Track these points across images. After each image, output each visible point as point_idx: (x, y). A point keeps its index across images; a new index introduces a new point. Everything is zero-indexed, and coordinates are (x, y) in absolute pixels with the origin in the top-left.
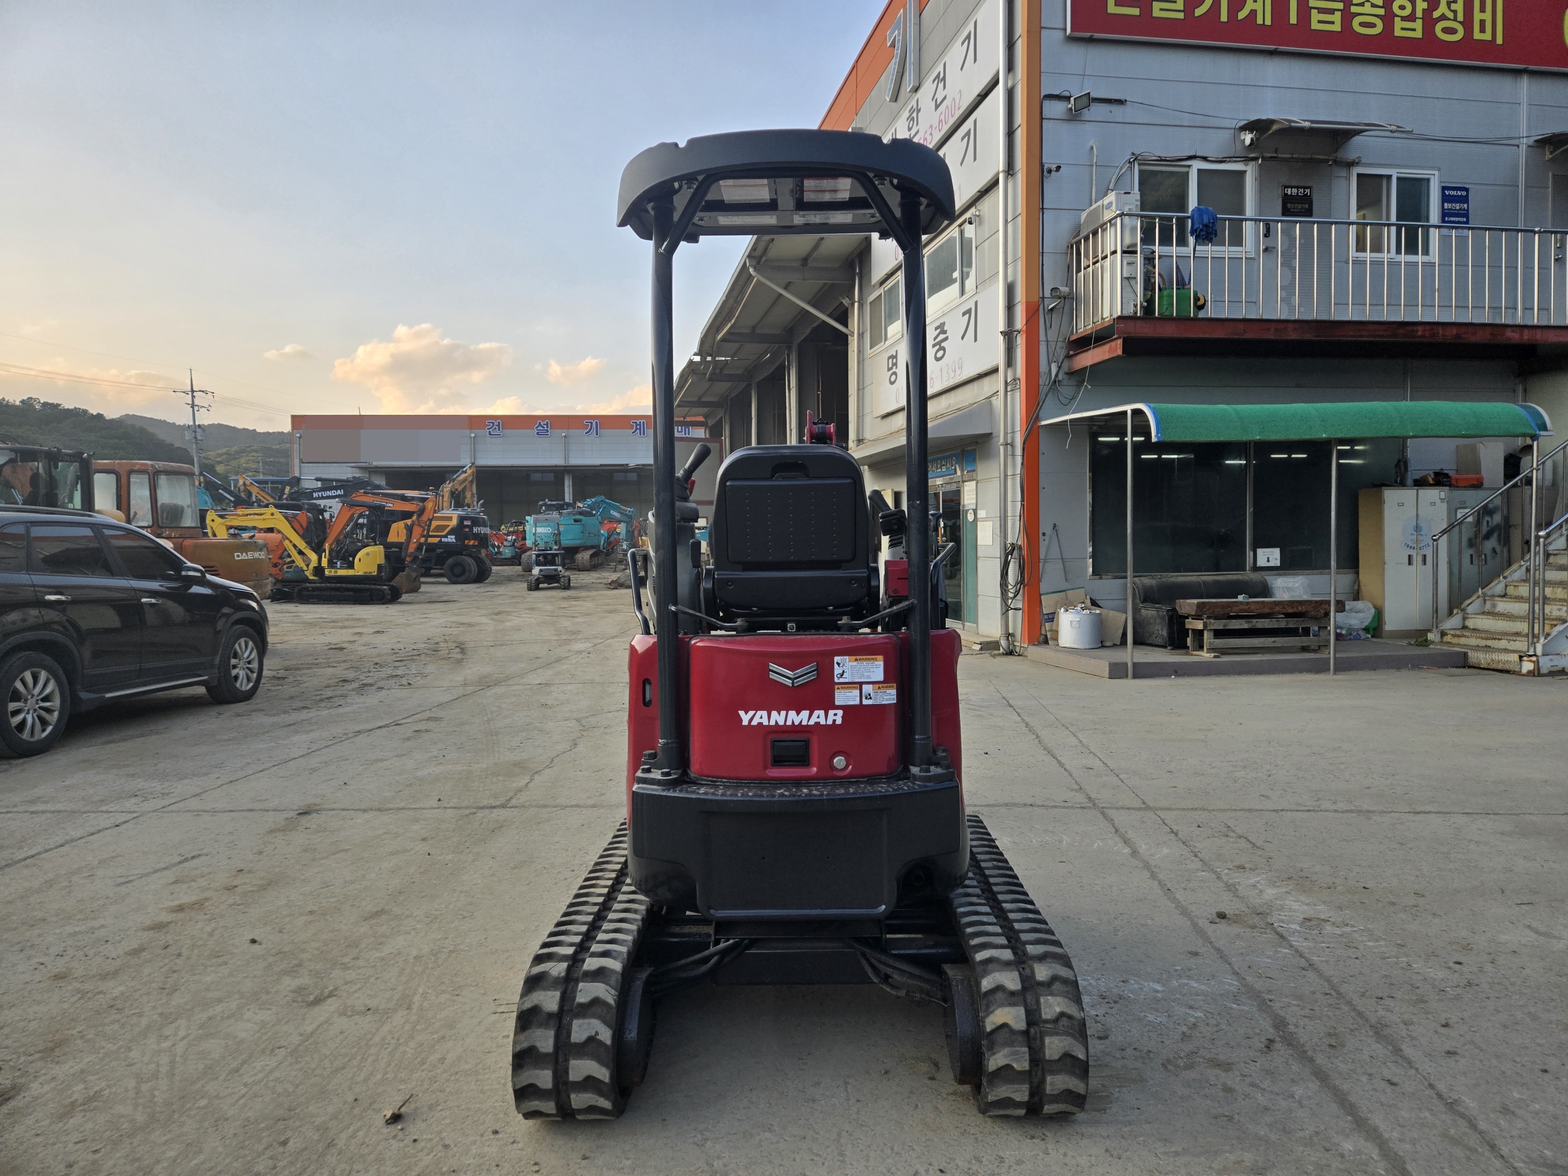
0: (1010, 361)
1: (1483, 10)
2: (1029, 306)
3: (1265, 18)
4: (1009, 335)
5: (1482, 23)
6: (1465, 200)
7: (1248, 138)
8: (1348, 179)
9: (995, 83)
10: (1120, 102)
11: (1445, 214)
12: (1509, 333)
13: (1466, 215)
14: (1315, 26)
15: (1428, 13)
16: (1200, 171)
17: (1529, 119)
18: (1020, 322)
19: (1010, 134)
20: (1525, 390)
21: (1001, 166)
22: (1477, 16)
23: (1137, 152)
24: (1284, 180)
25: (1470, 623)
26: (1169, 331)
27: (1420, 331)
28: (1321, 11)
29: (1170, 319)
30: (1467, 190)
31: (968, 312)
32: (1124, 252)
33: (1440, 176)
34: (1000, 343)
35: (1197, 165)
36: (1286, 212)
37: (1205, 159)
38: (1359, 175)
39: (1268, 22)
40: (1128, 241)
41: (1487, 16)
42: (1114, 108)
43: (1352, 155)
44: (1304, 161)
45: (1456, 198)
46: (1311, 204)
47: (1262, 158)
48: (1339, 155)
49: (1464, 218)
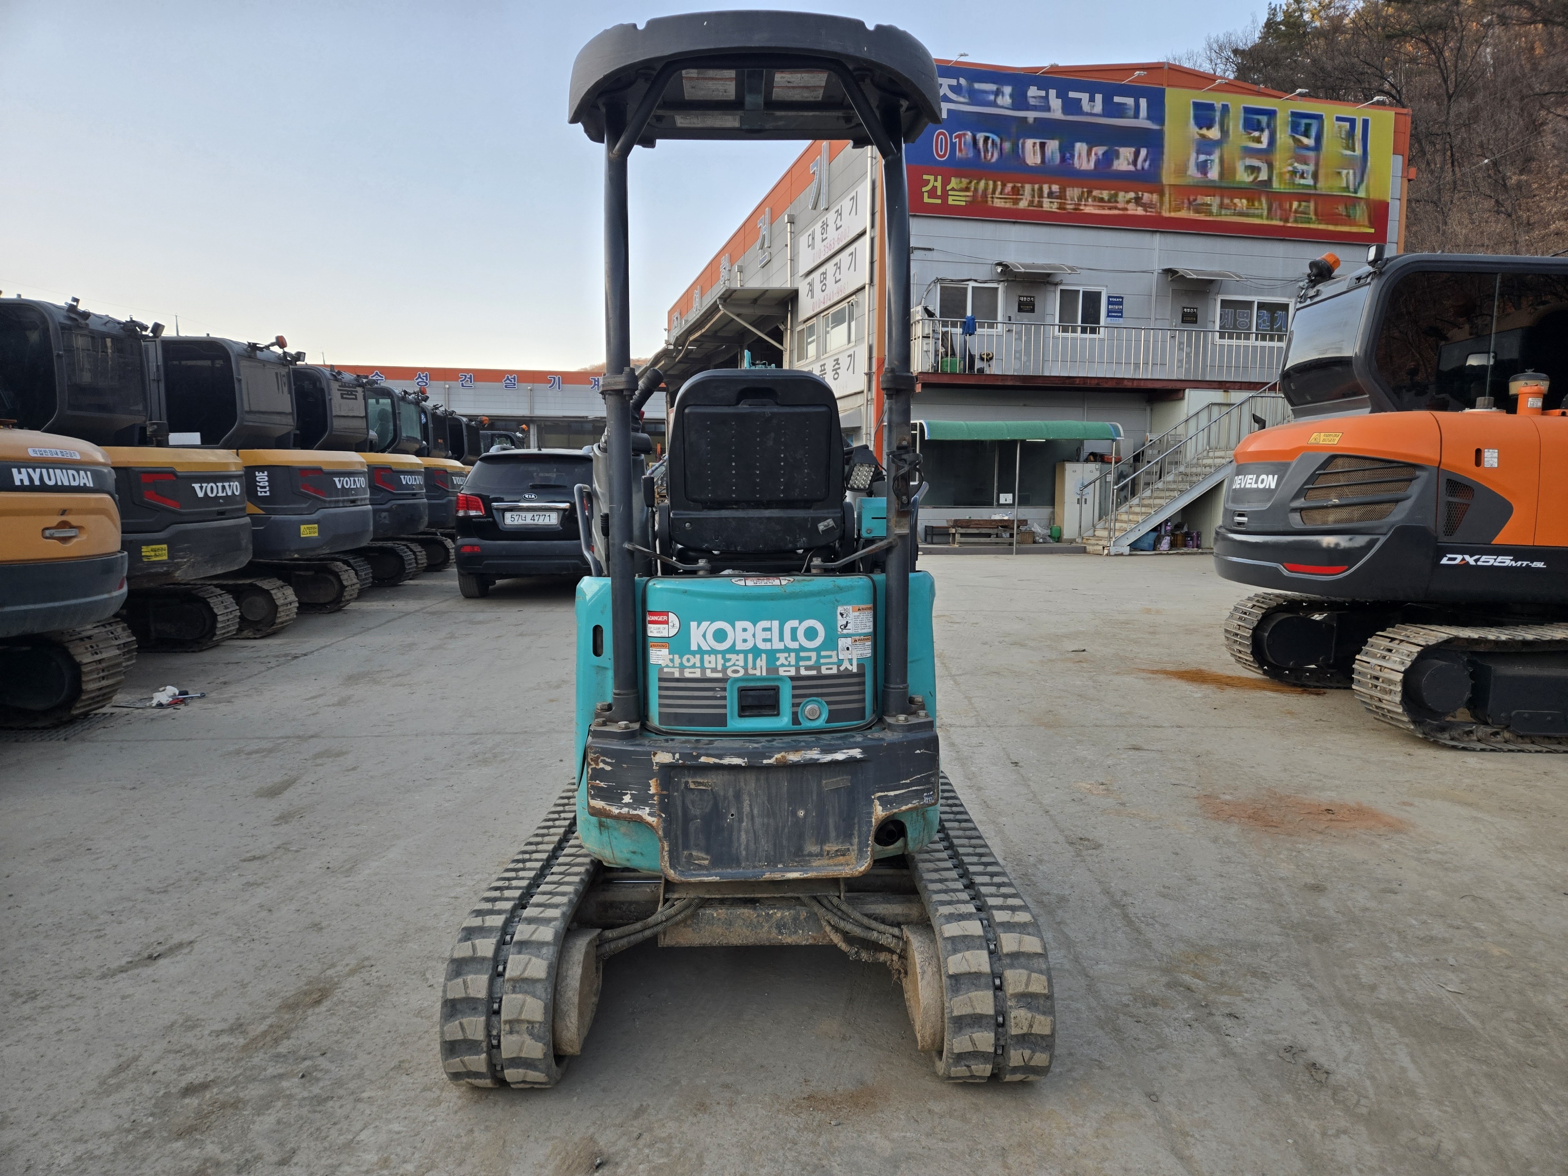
0: (869, 389)
2: (878, 359)
4: (869, 375)
6: (1121, 303)
7: (999, 269)
8: (1055, 292)
9: (863, 233)
10: (930, 249)
11: (1109, 311)
12: (1126, 382)
13: (1121, 312)
16: (973, 287)
17: (1160, 259)
18: (874, 369)
19: (872, 263)
20: (1152, 410)
21: (867, 281)
23: (939, 277)
24: (1020, 293)
25: (1097, 533)
26: (945, 380)
27: (1078, 381)
29: (946, 373)
30: (1122, 298)
31: (850, 356)
32: (923, 337)
33: (1107, 291)
34: (865, 379)
35: (972, 284)
36: (1020, 310)
37: (976, 281)
38: (1061, 290)
40: (926, 332)
42: (927, 252)
43: (1057, 280)
44: (1031, 282)
45: (1116, 302)
46: (1034, 306)
47: (1007, 281)
48: (1051, 279)
49: (1119, 314)
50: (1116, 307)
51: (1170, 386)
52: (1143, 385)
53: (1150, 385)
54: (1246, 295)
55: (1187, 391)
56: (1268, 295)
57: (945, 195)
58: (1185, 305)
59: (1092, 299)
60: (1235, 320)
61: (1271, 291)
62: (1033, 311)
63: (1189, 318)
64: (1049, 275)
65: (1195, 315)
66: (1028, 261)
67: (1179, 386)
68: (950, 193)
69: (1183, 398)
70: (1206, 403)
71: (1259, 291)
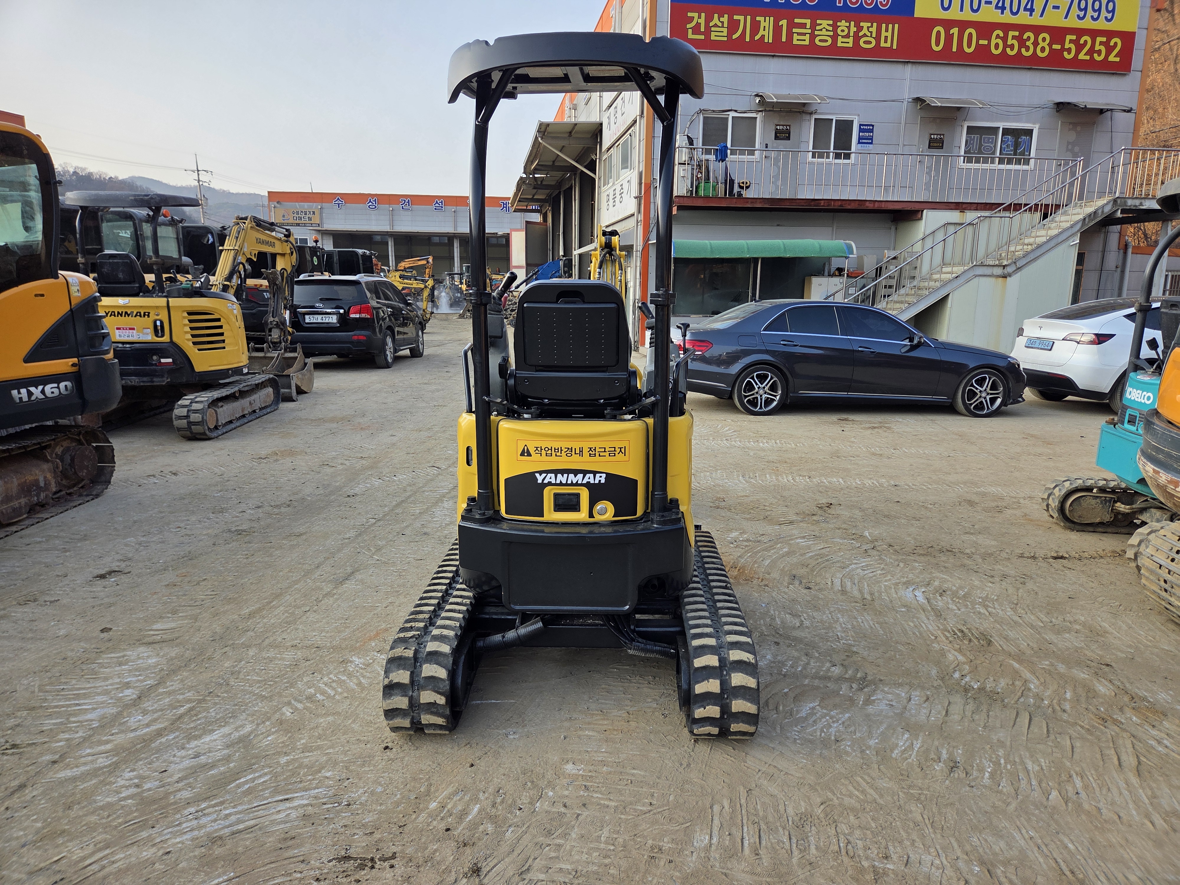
0: (639, 212)
1: (887, 31)
2: (646, 184)
3: (769, 39)
4: (639, 199)
5: (886, 37)
6: (872, 131)
7: (758, 100)
8: (810, 120)
11: (860, 138)
13: (872, 139)
14: (795, 42)
15: (856, 34)
16: (733, 117)
17: (910, 88)
18: (643, 192)
20: (896, 229)
21: (638, 113)
22: (884, 34)
23: (702, 108)
24: (776, 122)
26: (698, 202)
28: (799, 34)
29: (701, 197)
30: (873, 126)
31: (629, 181)
32: (679, 164)
33: (859, 119)
34: (636, 201)
35: (732, 114)
36: (777, 138)
37: (736, 111)
38: (815, 119)
39: (770, 41)
41: (889, 34)
43: (813, 109)
44: (787, 112)
45: (867, 130)
46: (789, 134)
47: (765, 111)
48: (805, 109)
49: (870, 141)
50: (867, 134)
51: (908, 207)
52: (884, 206)
53: (891, 207)
54: (992, 121)
55: (925, 211)
56: (1013, 122)
57: (708, 31)
58: (932, 132)
59: (844, 127)
60: (981, 145)
61: (1017, 117)
62: (788, 138)
63: (936, 144)
64: (804, 104)
65: (942, 141)
66: (784, 92)
67: (917, 207)
68: (713, 29)
69: (921, 219)
70: (942, 223)
71: (1005, 117)
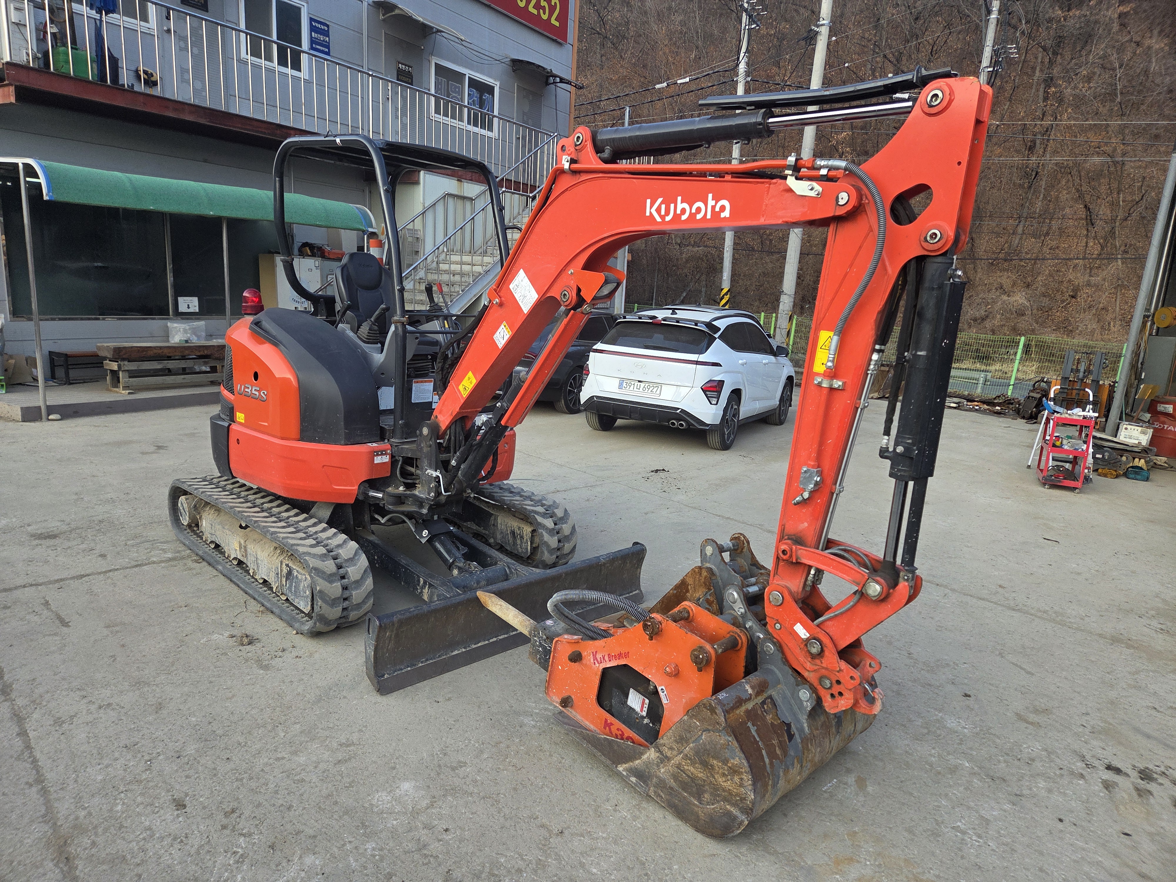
6: (327, 34)
11: (313, 41)
13: (328, 47)
20: (370, 192)
26: (67, 89)
27: (293, 134)
29: (66, 77)
30: (328, 26)
33: (308, 9)
45: (320, 30)
49: (325, 48)
50: (322, 38)
54: (458, 64)
55: (422, 173)
56: (478, 72)
58: (399, 60)
59: (289, 16)
60: (448, 94)
62: (204, 8)
63: (404, 77)
65: (410, 75)
69: (418, 182)
71: (469, 63)
